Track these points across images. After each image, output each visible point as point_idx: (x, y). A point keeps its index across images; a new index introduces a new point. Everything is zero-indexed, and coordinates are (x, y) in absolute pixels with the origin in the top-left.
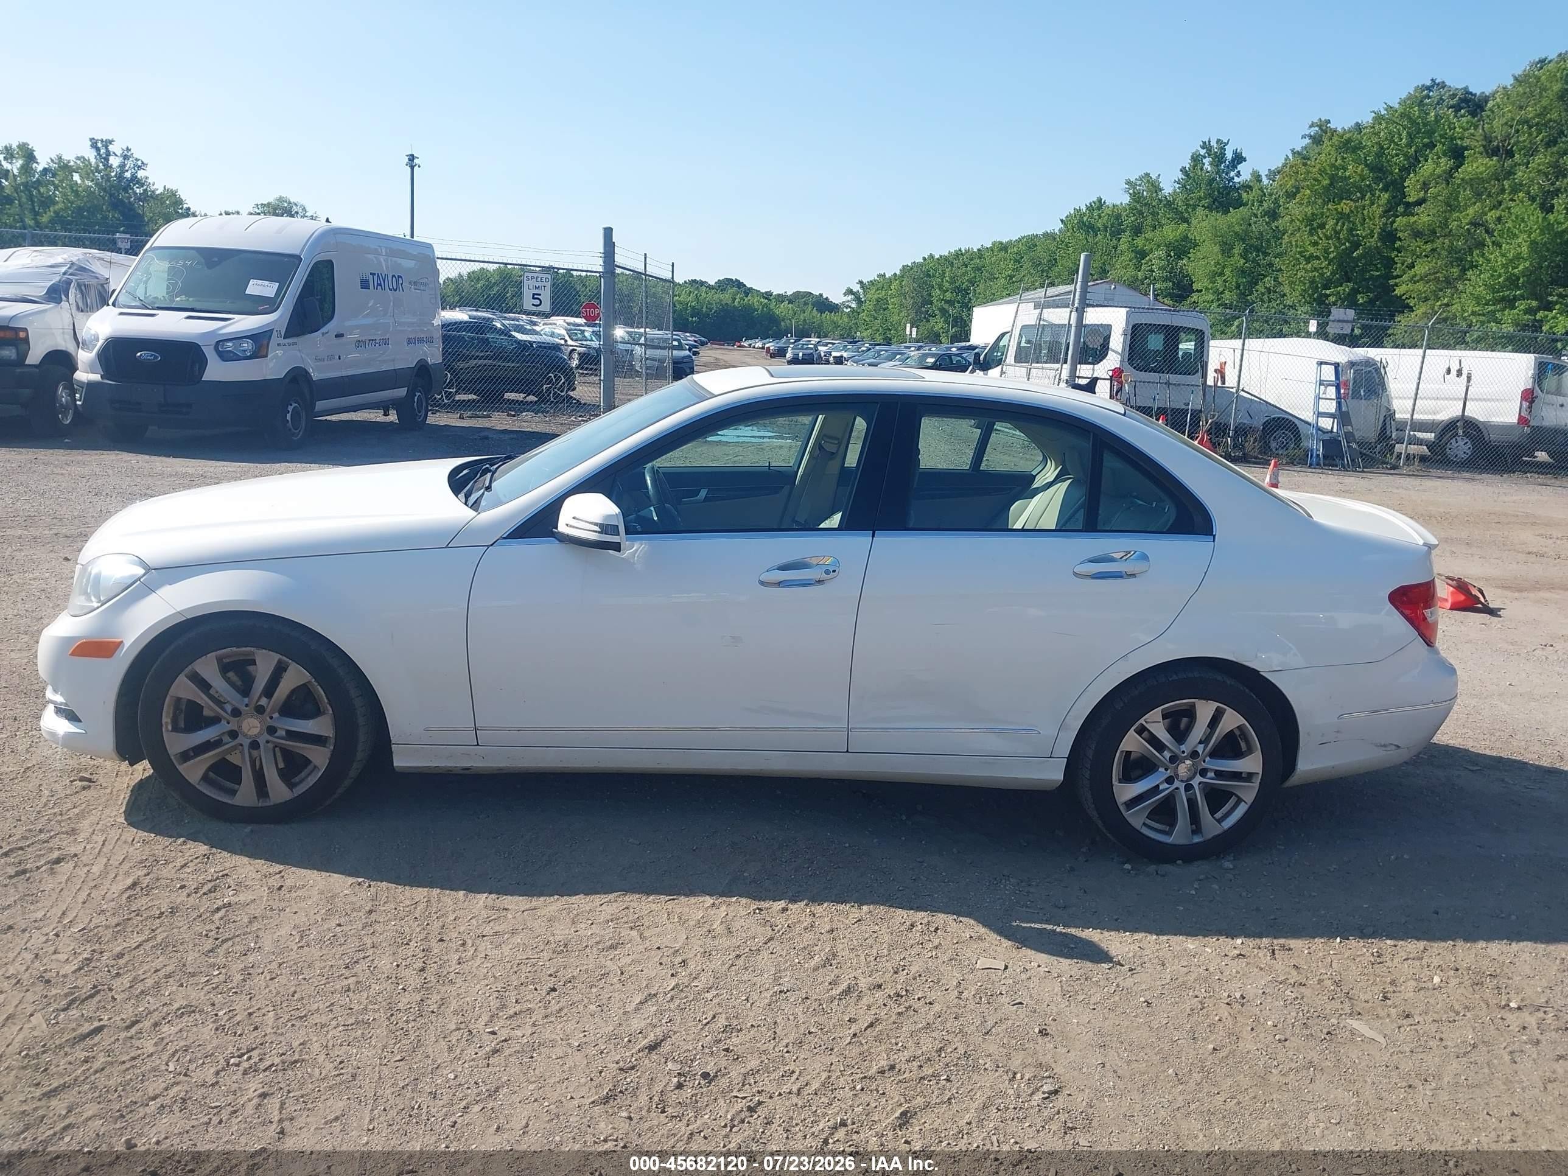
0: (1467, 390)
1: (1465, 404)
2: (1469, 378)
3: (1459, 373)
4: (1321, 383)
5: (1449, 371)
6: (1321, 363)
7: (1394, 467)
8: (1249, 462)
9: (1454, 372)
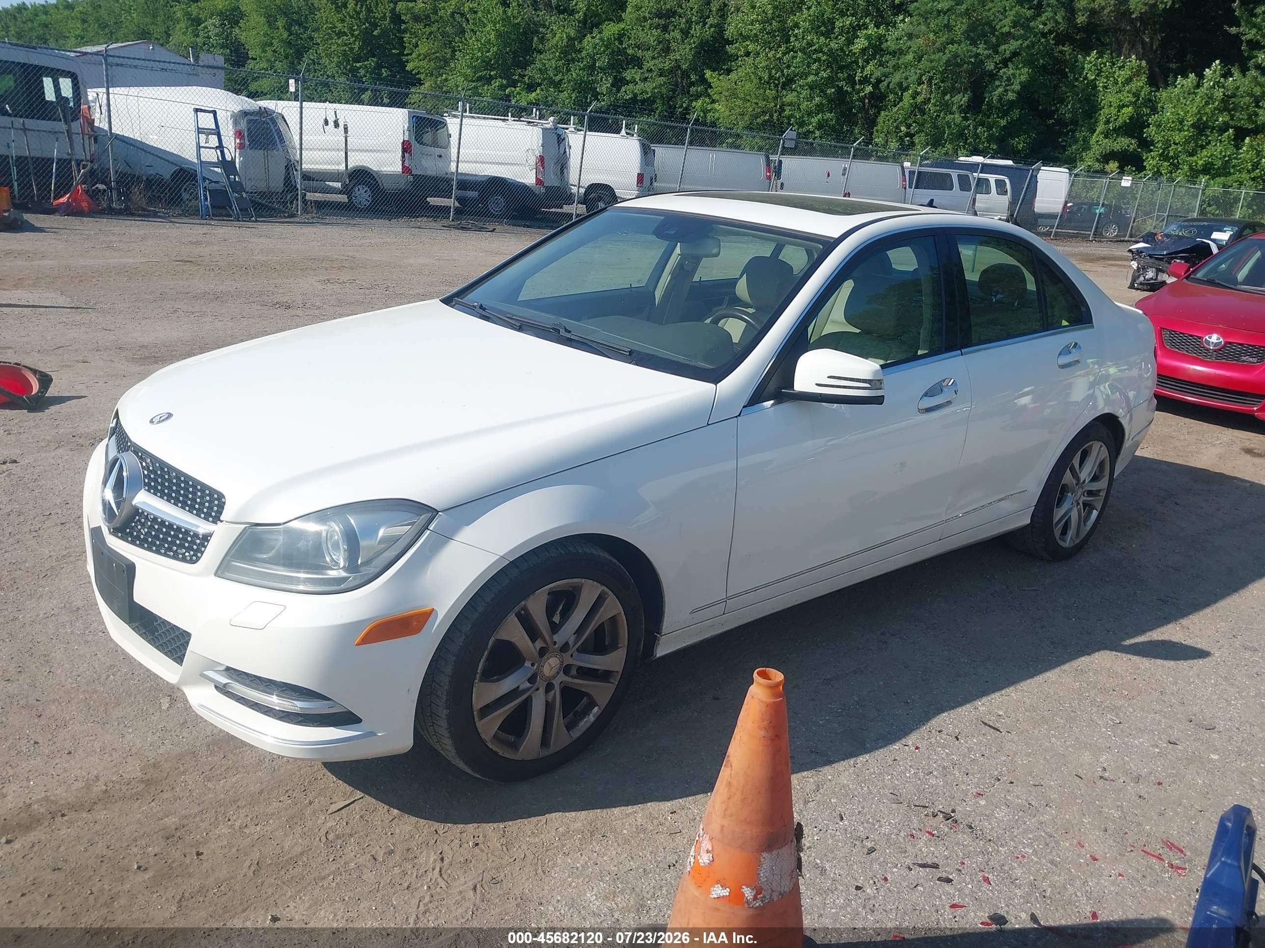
0: (346, 141)
1: (346, 153)
2: (346, 130)
3: (336, 125)
4: (200, 131)
5: (326, 122)
6: (197, 110)
7: (292, 216)
8: (133, 215)
9: (331, 124)
